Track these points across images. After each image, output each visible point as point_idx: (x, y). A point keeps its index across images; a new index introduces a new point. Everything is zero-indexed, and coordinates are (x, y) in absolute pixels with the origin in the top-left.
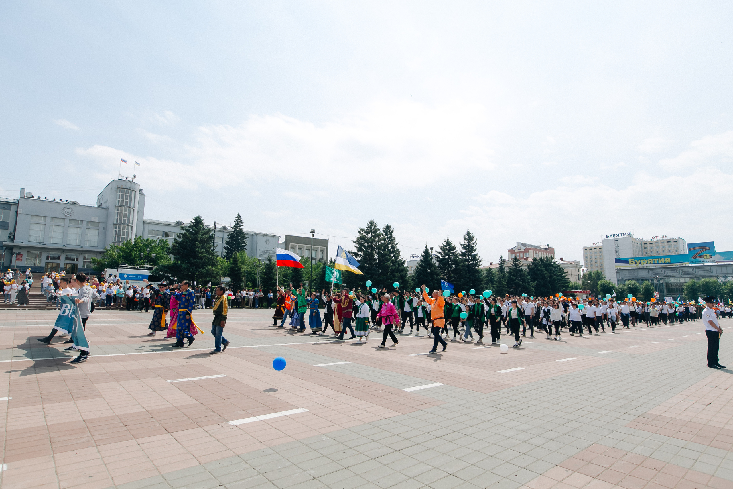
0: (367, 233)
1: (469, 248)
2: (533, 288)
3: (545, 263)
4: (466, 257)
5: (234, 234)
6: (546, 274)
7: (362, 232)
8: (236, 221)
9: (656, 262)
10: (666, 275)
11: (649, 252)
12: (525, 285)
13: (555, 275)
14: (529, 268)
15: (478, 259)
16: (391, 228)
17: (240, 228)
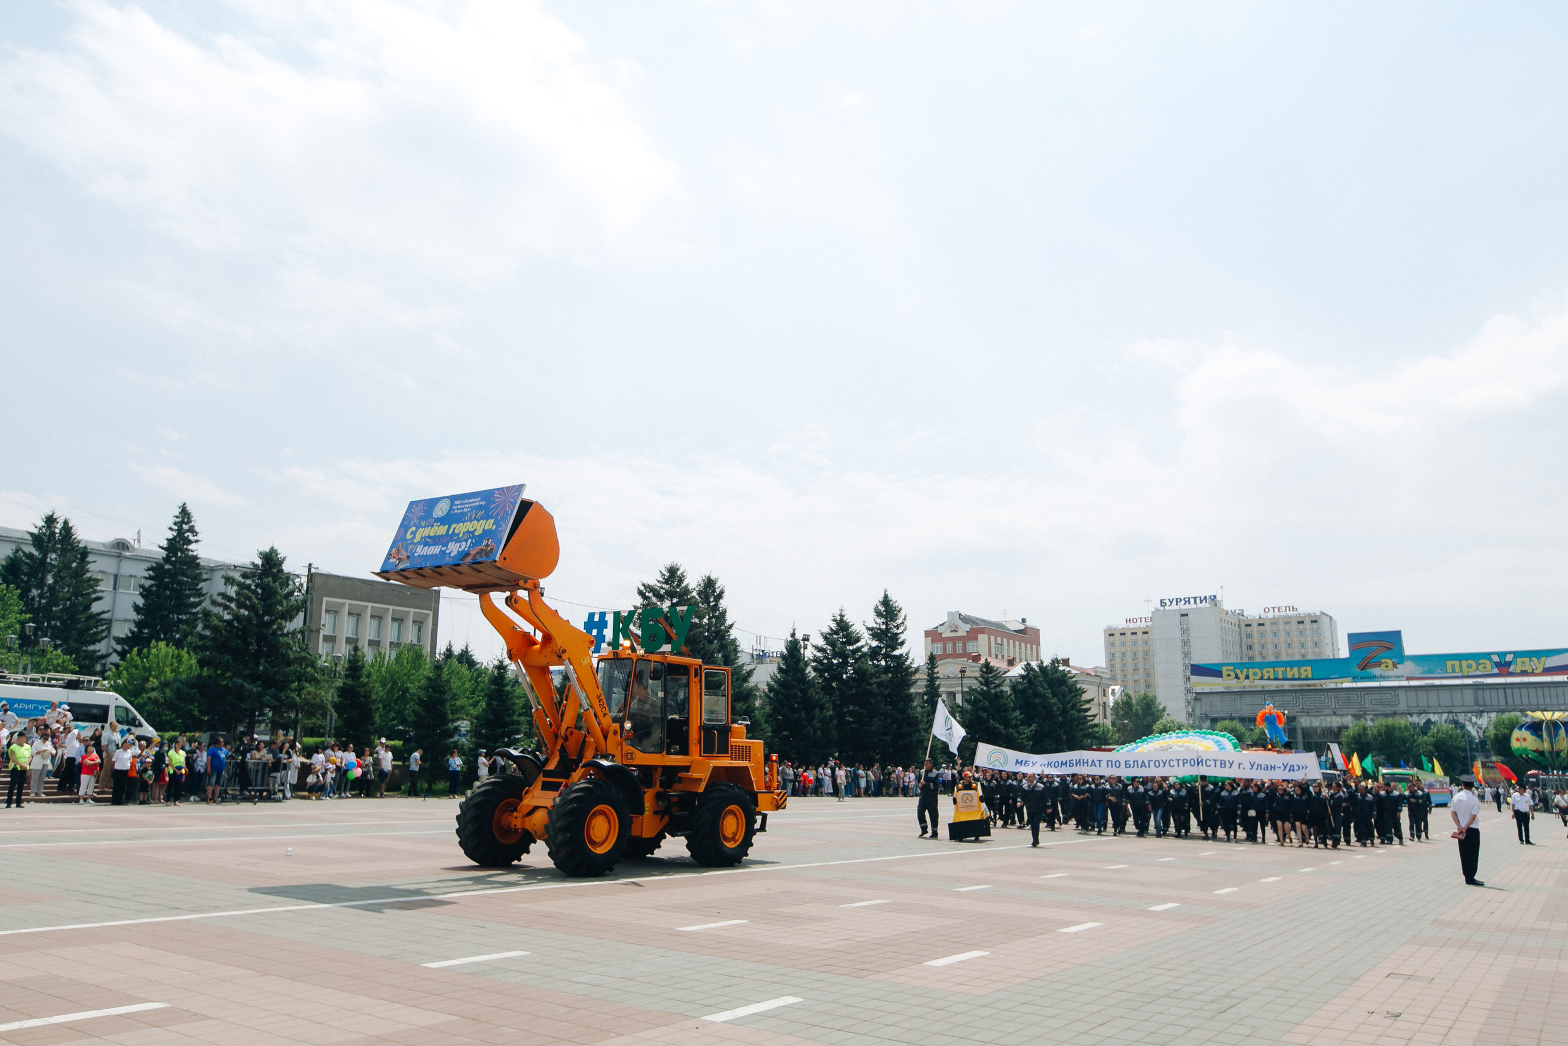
0: (661, 598)
1: (888, 637)
2: (1029, 740)
3: (1050, 676)
4: (878, 661)
5: (167, 567)
6: (1055, 704)
7: (647, 594)
8: (176, 527)
9: (1280, 677)
10: (1303, 708)
11: (1257, 647)
12: (1012, 733)
13: (1074, 707)
14: (1014, 688)
15: (909, 667)
16: (717, 586)
17: (188, 550)
